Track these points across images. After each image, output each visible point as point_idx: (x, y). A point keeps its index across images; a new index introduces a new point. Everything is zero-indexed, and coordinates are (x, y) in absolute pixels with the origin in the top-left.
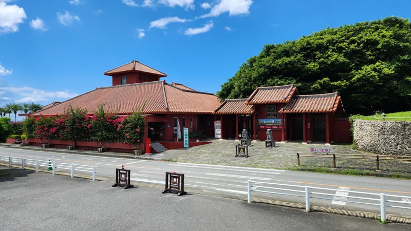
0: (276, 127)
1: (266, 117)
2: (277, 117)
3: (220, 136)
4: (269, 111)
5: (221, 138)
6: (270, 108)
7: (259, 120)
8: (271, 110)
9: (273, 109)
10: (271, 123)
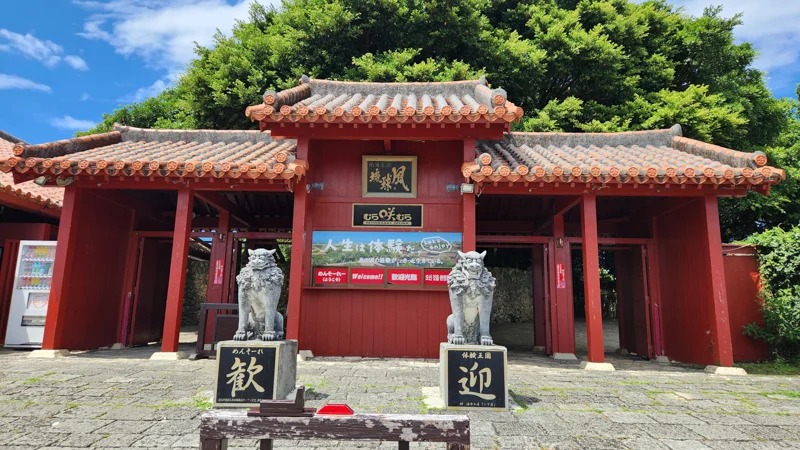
0: (414, 277)
1: (359, 221)
2: (416, 222)
3: (36, 335)
4: (374, 187)
5: (45, 345)
6: (385, 170)
7: (317, 236)
8: (386, 183)
9: (398, 176)
10: (387, 254)
